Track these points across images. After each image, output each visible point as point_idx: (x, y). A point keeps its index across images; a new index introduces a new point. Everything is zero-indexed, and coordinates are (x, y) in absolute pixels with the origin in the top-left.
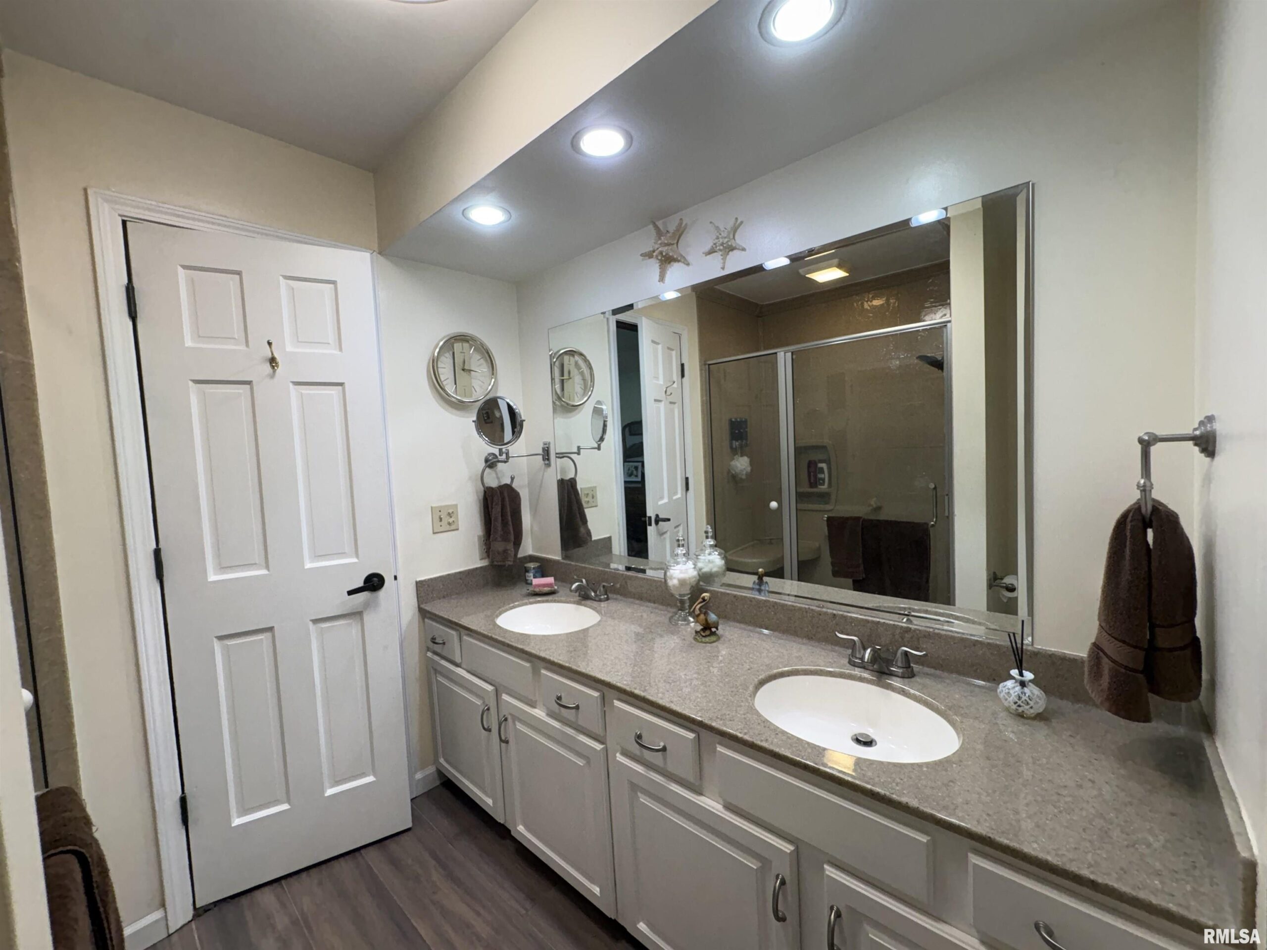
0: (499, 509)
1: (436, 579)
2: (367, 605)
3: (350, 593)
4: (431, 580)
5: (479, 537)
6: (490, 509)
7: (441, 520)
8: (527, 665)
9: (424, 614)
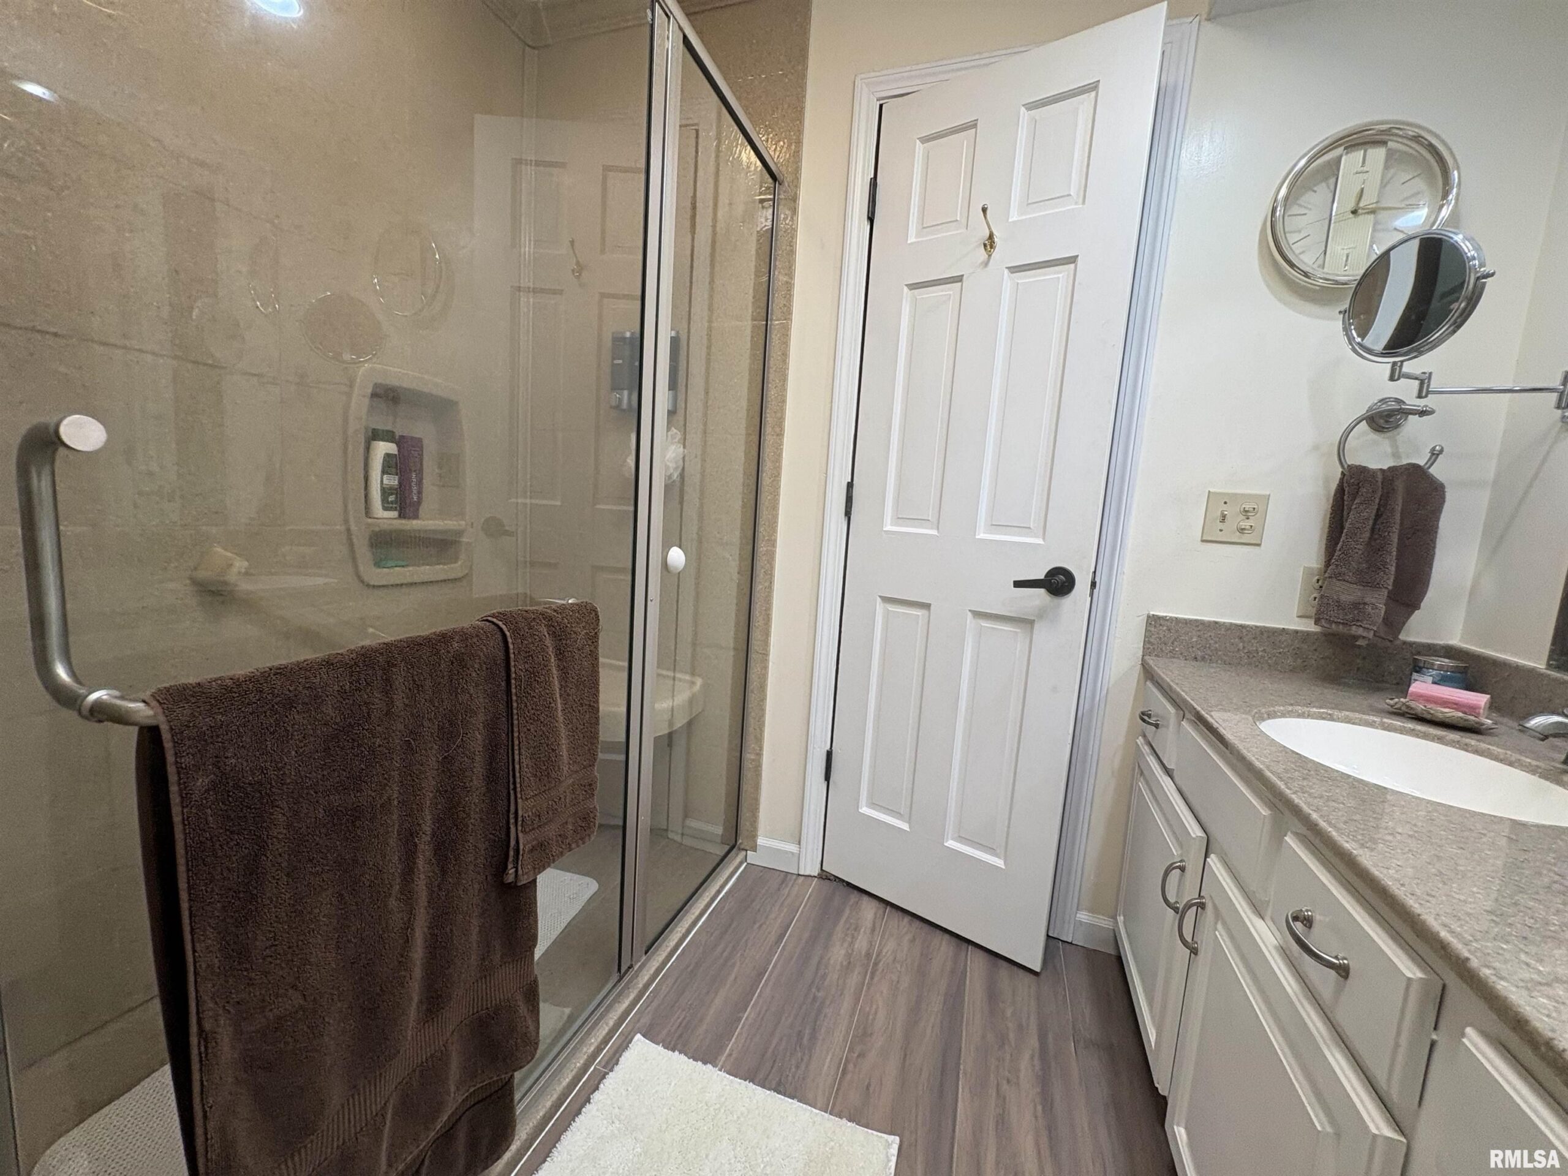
0: (1370, 512)
1: (1187, 622)
2: (1042, 614)
3: (1018, 584)
4: (1177, 620)
5: (1308, 572)
6: (1345, 513)
7: (1224, 518)
8: (1265, 812)
9: (1148, 674)
